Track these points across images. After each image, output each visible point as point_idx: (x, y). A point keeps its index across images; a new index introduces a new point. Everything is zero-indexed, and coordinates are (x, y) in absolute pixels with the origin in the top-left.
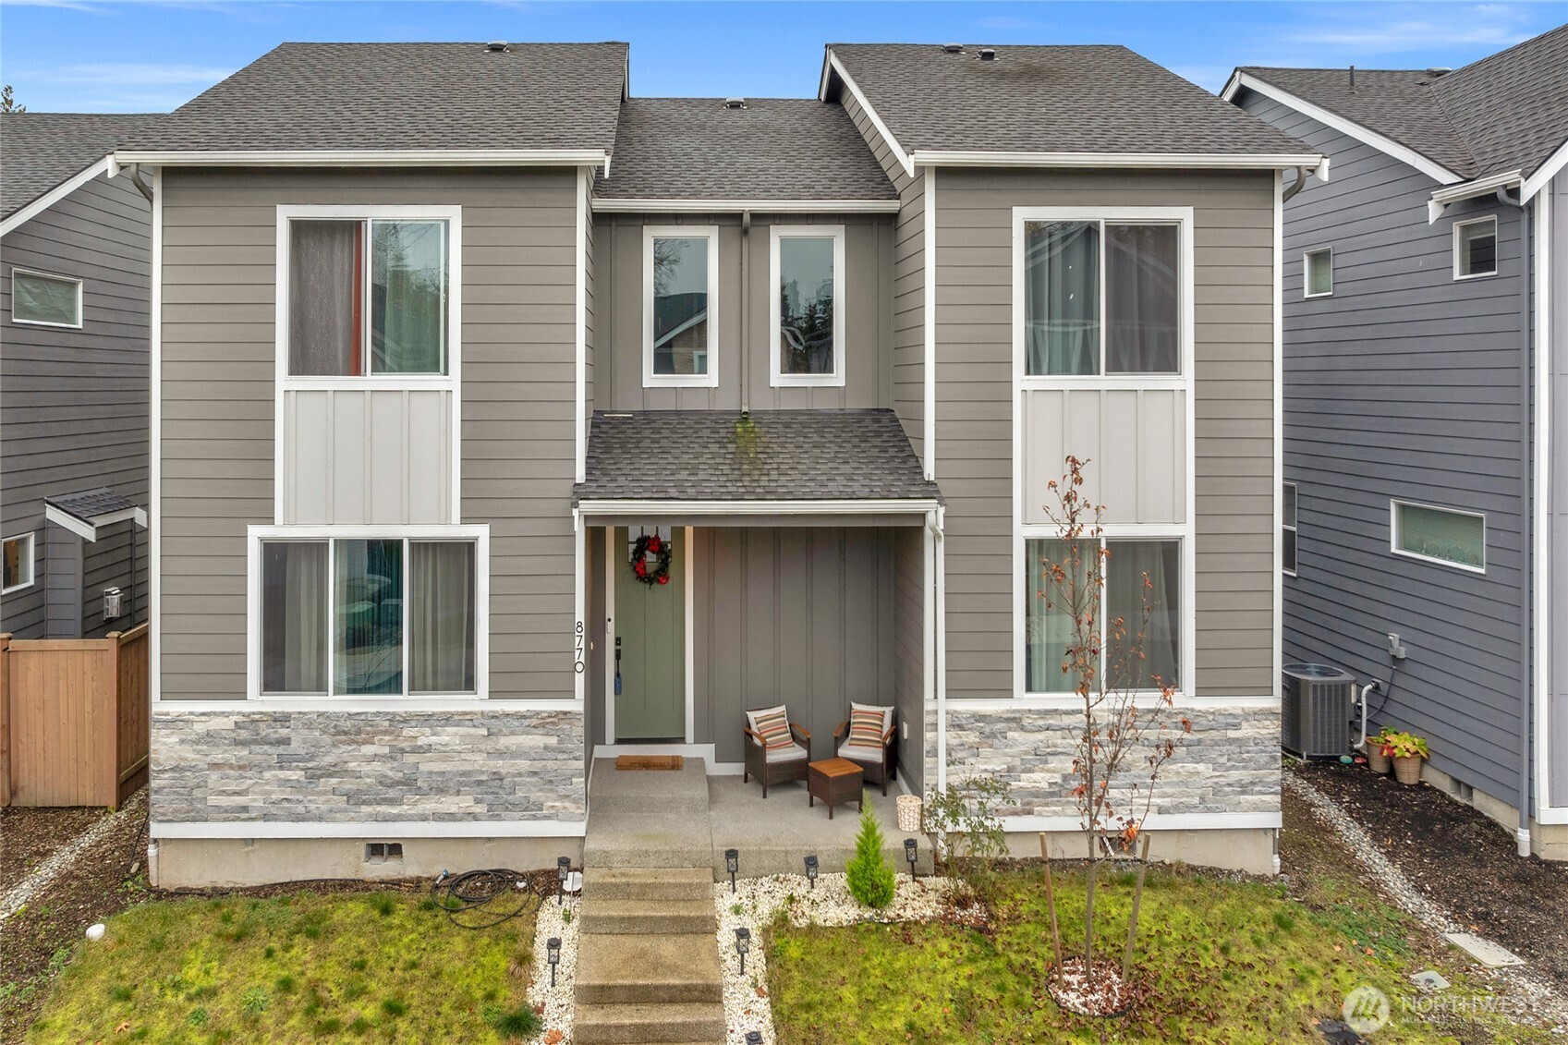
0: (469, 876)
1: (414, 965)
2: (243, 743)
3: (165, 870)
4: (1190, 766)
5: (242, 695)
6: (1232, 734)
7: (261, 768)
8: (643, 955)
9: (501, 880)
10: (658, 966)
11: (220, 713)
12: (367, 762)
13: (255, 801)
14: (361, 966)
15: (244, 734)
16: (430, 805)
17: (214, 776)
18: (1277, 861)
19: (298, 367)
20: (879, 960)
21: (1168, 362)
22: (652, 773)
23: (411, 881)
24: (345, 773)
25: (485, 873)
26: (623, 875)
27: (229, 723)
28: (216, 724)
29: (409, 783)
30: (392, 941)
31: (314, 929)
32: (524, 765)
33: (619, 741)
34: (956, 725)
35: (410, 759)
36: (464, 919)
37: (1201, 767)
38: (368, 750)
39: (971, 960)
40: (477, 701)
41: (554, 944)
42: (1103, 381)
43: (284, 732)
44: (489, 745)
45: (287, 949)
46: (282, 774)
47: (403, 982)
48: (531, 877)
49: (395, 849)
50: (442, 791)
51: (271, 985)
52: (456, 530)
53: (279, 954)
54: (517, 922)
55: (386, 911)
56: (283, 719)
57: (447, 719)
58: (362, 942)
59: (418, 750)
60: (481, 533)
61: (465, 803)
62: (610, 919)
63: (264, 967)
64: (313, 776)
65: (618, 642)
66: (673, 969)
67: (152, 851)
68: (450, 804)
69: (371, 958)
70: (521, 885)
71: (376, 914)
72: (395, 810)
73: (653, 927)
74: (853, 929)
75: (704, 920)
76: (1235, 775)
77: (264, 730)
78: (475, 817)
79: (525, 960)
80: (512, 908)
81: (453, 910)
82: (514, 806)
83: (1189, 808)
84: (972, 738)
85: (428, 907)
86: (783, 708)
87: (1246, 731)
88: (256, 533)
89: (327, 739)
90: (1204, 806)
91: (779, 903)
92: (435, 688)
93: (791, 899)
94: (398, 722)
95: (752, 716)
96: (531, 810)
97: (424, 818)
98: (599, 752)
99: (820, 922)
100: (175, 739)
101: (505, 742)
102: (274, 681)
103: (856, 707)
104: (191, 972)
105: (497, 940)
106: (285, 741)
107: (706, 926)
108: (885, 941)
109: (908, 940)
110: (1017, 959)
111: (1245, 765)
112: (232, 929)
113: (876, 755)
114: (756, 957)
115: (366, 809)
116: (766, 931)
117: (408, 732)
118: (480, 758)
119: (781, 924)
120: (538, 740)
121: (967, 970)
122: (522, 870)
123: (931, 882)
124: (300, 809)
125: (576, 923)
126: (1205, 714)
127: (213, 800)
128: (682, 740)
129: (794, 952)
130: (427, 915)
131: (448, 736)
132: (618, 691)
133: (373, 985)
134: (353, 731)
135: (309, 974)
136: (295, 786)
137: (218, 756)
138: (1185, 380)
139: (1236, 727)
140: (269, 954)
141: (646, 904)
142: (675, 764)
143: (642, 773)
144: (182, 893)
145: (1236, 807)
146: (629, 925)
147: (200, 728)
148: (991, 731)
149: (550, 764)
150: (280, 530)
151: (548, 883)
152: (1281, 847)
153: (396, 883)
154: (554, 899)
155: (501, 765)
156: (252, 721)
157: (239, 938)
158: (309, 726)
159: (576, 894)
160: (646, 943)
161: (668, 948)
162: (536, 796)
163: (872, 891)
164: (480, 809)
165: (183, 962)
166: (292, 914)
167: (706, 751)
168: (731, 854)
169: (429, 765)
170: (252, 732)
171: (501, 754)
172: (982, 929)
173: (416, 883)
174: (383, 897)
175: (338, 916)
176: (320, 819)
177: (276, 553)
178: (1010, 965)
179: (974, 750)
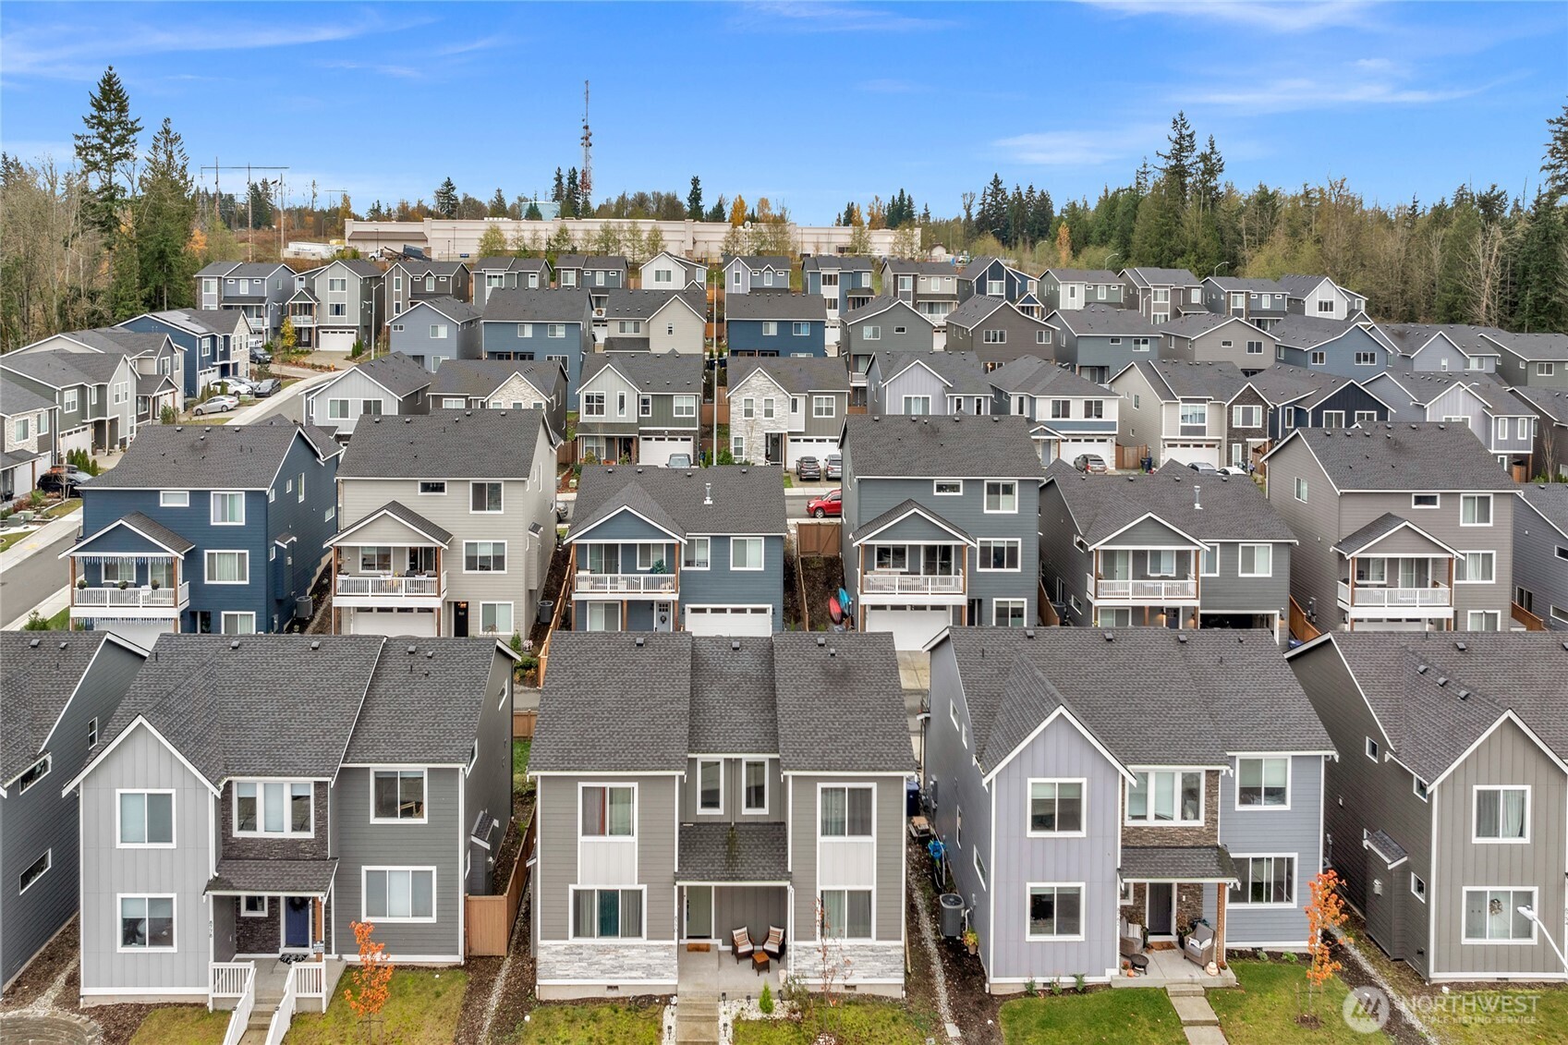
0: (641, 997)
1: (627, 1032)
2: (568, 954)
3: (542, 994)
4: (874, 963)
5: (567, 939)
6: (888, 953)
7: (573, 962)
8: (695, 1030)
9: (650, 998)
10: (700, 1035)
11: (559, 945)
12: (607, 960)
13: (571, 973)
14: (612, 1032)
15: (568, 952)
16: (628, 974)
17: (558, 964)
18: (904, 993)
19: (585, 833)
20: (766, 1032)
21: (869, 833)
22: (700, 953)
23: (621, 998)
24: (600, 964)
25: (645, 996)
26: (690, 1000)
27: (563, 948)
28: (559, 948)
29: (621, 967)
30: (619, 1023)
31: (595, 1018)
32: (658, 961)
33: (689, 937)
34: (797, 950)
35: (621, 959)
36: (640, 1015)
37: (877, 964)
38: (608, 956)
39: (793, 1033)
40: (643, 941)
41: (670, 1028)
42: (847, 839)
43: (581, 951)
44: (647, 955)
45: (588, 1026)
46: (580, 964)
47: (625, 1038)
48: (660, 997)
49: (616, 987)
50: (631, 970)
51: (586, 1039)
52: (636, 887)
53: (586, 1028)
54: (657, 1016)
55: (616, 1012)
56: (581, 947)
57: (633, 947)
58: (611, 1023)
59: (624, 956)
60: (644, 887)
61: (639, 973)
62: (686, 1017)
63: (582, 1032)
64: (590, 964)
65: (688, 902)
66: (705, 1036)
67: (537, 988)
68: (634, 974)
69: (614, 1029)
70: (657, 1001)
71: (613, 1012)
72: (616, 976)
73: (699, 1019)
74: (760, 1021)
75: (715, 1017)
76: (889, 966)
77: (574, 950)
78: (642, 978)
79: (660, 1030)
80: (655, 1011)
81: (637, 1011)
82: (653, 975)
83: (873, 977)
84: (803, 954)
85: (629, 1010)
86: (746, 929)
87: (892, 952)
88: (572, 887)
89: (595, 953)
90: (878, 976)
91: (738, 1010)
92: (629, 936)
93: (742, 1009)
94: (617, 948)
95: (735, 932)
96: (660, 975)
97: (626, 978)
98: (682, 942)
99: (750, 1018)
100: (545, 953)
101: (651, 954)
102: (577, 933)
103: (772, 928)
104: (560, 1034)
105: (652, 1023)
106: (582, 954)
107: (715, 1019)
108: (768, 1026)
109: (775, 1026)
110: (807, 1033)
111: (892, 963)
112: (569, 1018)
113: (775, 949)
114: (730, 1030)
115: (607, 975)
116: (733, 1021)
117: (621, 951)
118: (644, 960)
119: (738, 1020)
120: (662, 954)
121: (791, 1037)
122: (657, 994)
123: (786, 1003)
124: (586, 975)
125: (675, 1016)
126: (879, 947)
127: (558, 972)
128: (710, 937)
129: (741, 1029)
130: (629, 1013)
131: (634, 952)
132: (688, 919)
133: (616, 1039)
134: (603, 951)
135: (597, 1035)
136: (584, 968)
137: (559, 959)
138: (872, 839)
139: (889, 951)
140: (583, 1028)
141: (697, 1011)
142: (707, 949)
143: (696, 953)
144: (548, 1002)
145: (889, 977)
146: (692, 1018)
147: (554, 949)
148: (808, 951)
149: (666, 962)
150: (579, 887)
151: (666, 1000)
152: (906, 988)
153: (617, 999)
154: (668, 1007)
155: (650, 962)
156: (570, 948)
157: (572, 1021)
158: (589, 949)
159: (675, 1005)
160: (696, 1025)
161: (703, 1027)
162: (662, 972)
163: (766, 1007)
164: (644, 975)
165: (557, 1031)
166: (586, 1012)
167: (719, 942)
168: (724, 994)
169: (627, 961)
170: (570, 951)
171: (650, 958)
172: (798, 1022)
173: (624, 998)
174: (614, 1004)
175: (601, 1013)
176: (592, 978)
177: (577, 893)
178: (804, 1036)
179: (803, 958)
